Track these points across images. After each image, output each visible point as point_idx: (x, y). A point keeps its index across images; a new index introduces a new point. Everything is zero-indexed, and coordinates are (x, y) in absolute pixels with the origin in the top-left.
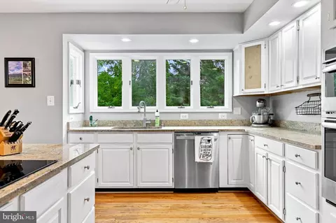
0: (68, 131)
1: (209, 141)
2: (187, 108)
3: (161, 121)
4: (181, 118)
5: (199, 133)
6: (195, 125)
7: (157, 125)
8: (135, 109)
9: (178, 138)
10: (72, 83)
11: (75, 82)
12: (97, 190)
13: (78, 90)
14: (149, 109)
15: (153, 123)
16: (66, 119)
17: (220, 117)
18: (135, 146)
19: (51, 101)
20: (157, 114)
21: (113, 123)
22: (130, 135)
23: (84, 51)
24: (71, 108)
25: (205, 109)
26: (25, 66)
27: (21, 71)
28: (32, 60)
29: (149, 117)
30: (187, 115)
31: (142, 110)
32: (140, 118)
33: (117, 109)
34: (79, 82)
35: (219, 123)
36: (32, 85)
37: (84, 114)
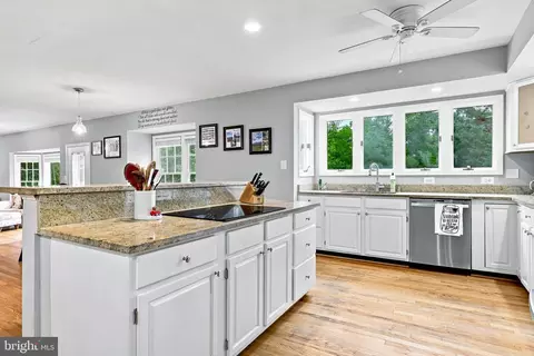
0: (299, 193)
1: (455, 210)
2: (433, 171)
3: (397, 186)
4: (425, 182)
5: (441, 200)
6: (444, 191)
7: (393, 190)
8: (367, 172)
9: (413, 204)
10: (302, 147)
11: (305, 147)
12: (318, 252)
13: (309, 154)
14: (383, 171)
15: (388, 188)
16: (297, 182)
17: (484, 181)
18: (363, 211)
19: (284, 165)
20: (393, 178)
21: (343, 187)
22: (358, 199)
23: (314, 114)
24: (301, 171)
25: (460, 171)
26: (264, 135)
27: (261, 140)
28: (269, 129)
29: (382, 182)
30: (433, 178)
31: (374, 173)
32: (372, 182)
33: (347, 172)
34: (309, 146)
35: (480, 189)
36: (269, 152)
37: (314, 177)
